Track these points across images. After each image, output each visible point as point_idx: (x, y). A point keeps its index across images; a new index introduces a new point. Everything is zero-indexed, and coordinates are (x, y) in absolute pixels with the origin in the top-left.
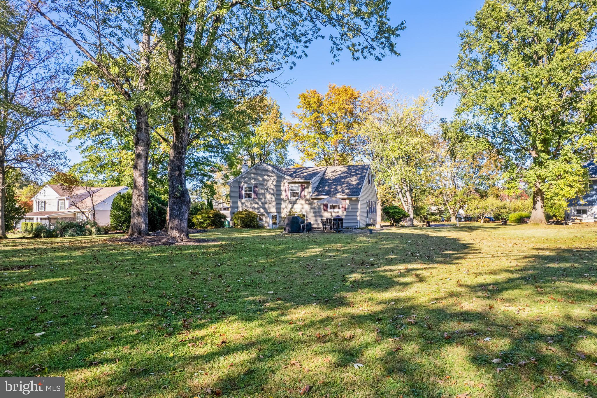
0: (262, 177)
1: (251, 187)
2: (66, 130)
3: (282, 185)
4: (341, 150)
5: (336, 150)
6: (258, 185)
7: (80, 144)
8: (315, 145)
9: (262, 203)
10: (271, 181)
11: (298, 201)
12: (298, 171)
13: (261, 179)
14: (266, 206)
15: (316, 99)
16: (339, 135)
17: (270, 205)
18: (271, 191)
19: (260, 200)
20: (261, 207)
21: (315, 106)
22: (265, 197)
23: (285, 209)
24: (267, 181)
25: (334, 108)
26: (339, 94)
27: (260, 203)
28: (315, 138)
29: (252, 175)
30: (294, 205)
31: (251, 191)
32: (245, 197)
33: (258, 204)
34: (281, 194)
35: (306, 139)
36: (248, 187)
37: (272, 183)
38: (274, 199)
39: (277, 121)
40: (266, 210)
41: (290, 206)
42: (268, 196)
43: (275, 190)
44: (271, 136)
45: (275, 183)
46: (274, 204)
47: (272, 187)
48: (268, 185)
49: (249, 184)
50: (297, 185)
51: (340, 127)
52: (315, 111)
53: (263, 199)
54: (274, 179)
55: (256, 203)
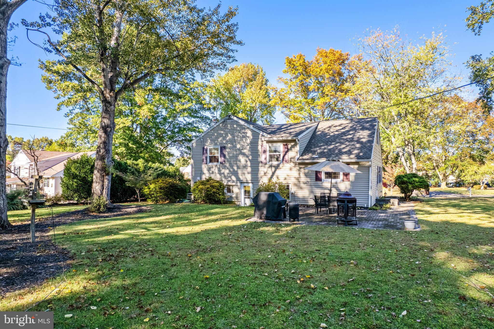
1: (217, 149)
2: (55, 98)
4: (328, 115)
5: (323, 115)
7: (69, 111)
8: (301, 109)
11: (281, 166)
12: (283, 127)
14: (240, 172)
15: (301, 61)
16: (326, 98)
17: (244, 172)
21: (301, 69)
23: (264, 177)
25: (321, 70)
26: (326, 56)
28: (301, 102)
30: (275, 170)
32: (210, 161)
34: (259, 155)
35: (292, 103)
38: (249, 163)
39: (262, 87)
41: (271, 172)
43: (250, 150)
44: (256, 101)
45: (248, 141)
51: (327, 90)
52: (301, 74)
54: (248, 137)
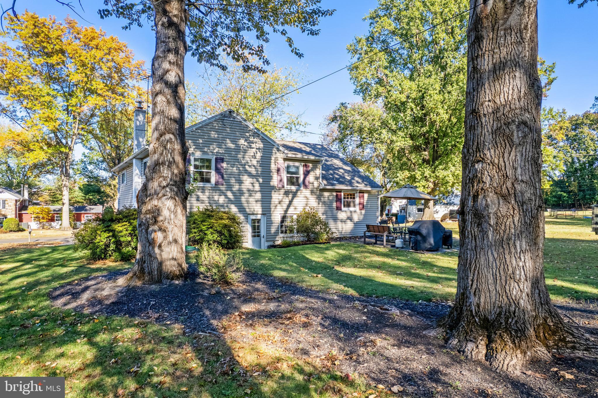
0: (234, 141)
1: (209, 161)
3: (273, 161)
6: (226, 157)
9: (233, 193)
10: (251, 152)
11: (299, 192)
13: (232, 146)
14: (243, 199)
17: (251, 199)
18: (253, 171)
19: (230, 187)
20: (230, 201)
22: (240, 182)
23: (279, 207)
24: (245, 152)
27: (230, 194)
29: (214, 135)
30: (292, 199)
31: (209, 167)
32: (195, 180)
33: (226, 196)
34: (271, 178)
36: (202, 160)
37: (254, 157)
38: (257, 187)
40: (242, 210)
41: (287, 201)
42: (247, 181)
43: (260, 169)
45: (259, 155)
46: (258, 196)
47: (254, 162)
48: (247, 158)
49: (204, 153)
50: (297, 164)
53: (236, 187)
54: (259, 149)
55: (222, 193)
